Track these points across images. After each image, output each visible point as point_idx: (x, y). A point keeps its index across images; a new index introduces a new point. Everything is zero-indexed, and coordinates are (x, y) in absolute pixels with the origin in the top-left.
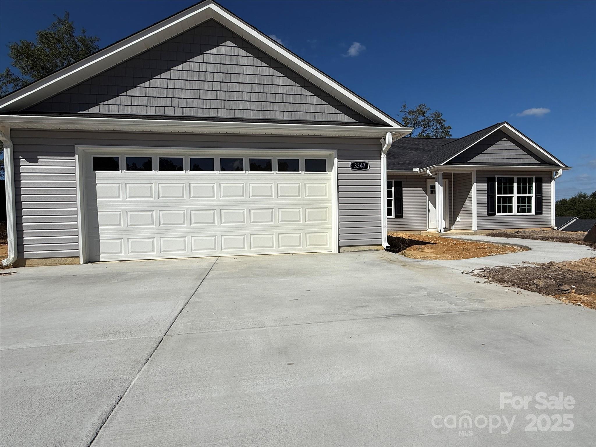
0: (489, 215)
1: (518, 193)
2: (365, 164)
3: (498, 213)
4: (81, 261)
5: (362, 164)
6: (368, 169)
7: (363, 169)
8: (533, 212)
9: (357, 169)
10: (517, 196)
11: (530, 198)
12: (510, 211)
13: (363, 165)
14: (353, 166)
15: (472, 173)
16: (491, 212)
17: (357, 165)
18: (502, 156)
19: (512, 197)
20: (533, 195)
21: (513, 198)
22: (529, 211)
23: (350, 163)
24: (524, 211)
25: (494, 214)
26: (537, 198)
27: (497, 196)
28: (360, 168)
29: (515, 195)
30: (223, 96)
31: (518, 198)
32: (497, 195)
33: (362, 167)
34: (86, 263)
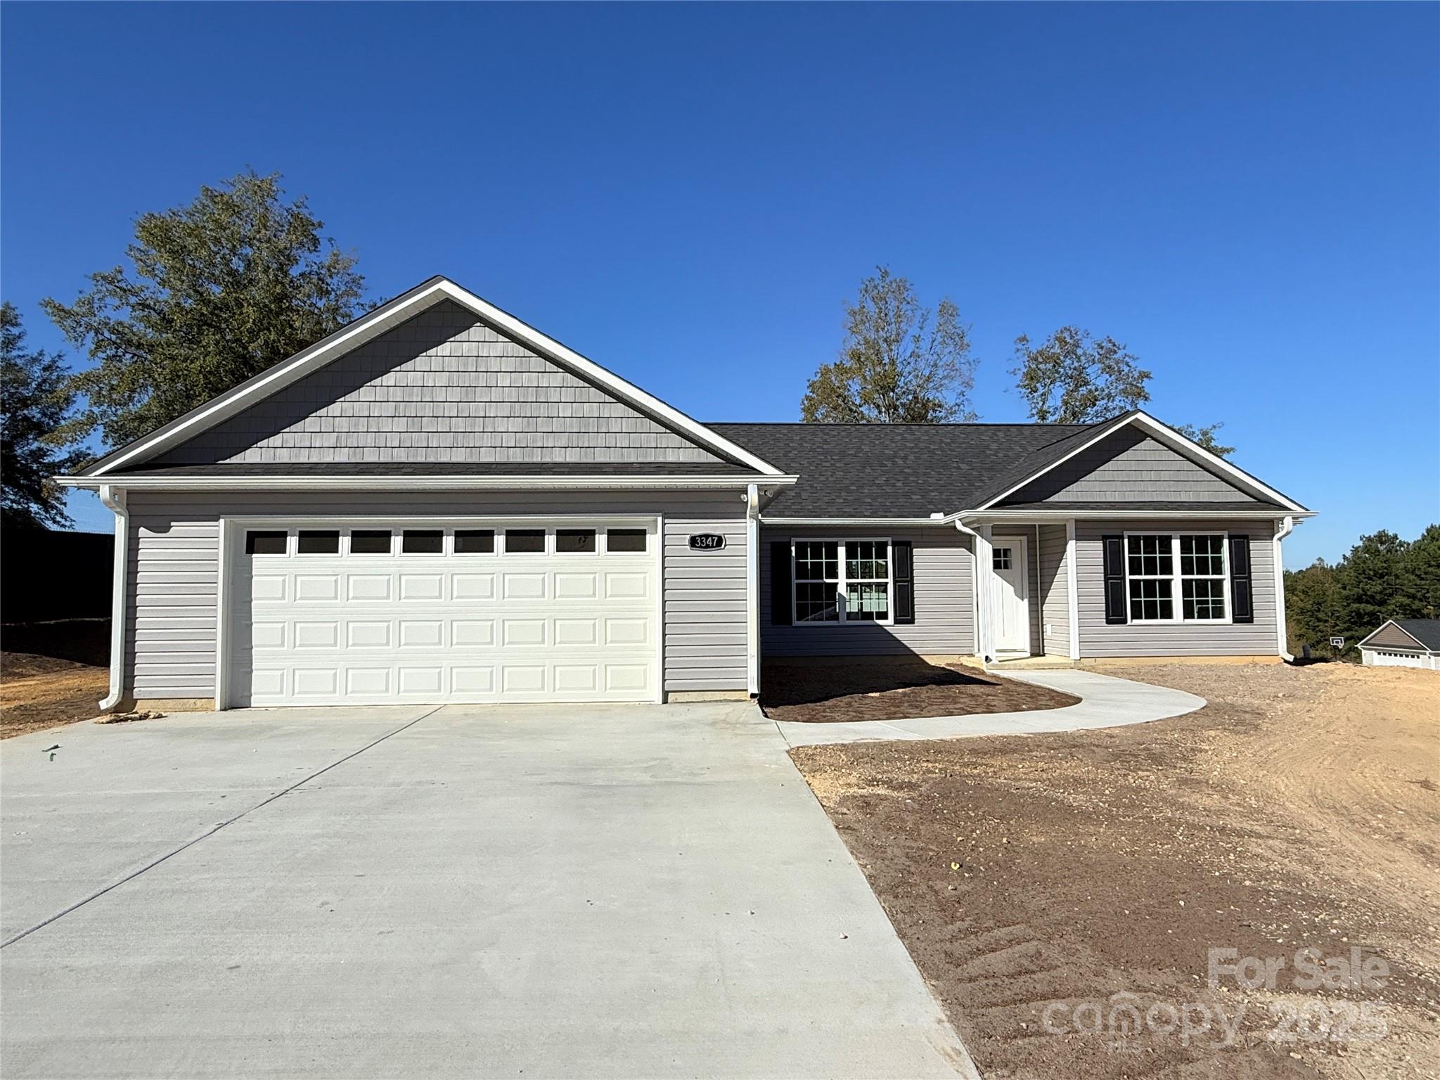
0: (1109, 622)
1: (1186, 569)
2: (716, 538)
3: (1133, 618)
4: (218, 706)
5: (710, 539)
6: (723, 547)
7: (712, 547)
8: (1228, 617)
9: (700, 547)
10: (1183, 580)
11: (1218, 585)
12: (1167, 613)
13: (713, 540)
14: (694, 542)
15: (1065, 525)
16: (1115, 615)
17: (701, 541)
18: (1142, 486)
19: (1171, 580)
20: (1226, 576)
21: (1173, 583)
22: (1219, 613)
23: (688, 537)
24: (1203, 614)
25: (1124, 622)
26: (1235, 584)
27: (1130, 580)
28: (707, 546)
29: (1177, 578)
30: (460, 425)
31: (1186, 585)
32: (1128, 577)
33: (711, 544)
34: (225, 710)
